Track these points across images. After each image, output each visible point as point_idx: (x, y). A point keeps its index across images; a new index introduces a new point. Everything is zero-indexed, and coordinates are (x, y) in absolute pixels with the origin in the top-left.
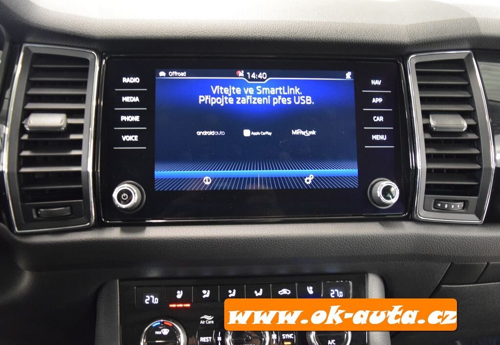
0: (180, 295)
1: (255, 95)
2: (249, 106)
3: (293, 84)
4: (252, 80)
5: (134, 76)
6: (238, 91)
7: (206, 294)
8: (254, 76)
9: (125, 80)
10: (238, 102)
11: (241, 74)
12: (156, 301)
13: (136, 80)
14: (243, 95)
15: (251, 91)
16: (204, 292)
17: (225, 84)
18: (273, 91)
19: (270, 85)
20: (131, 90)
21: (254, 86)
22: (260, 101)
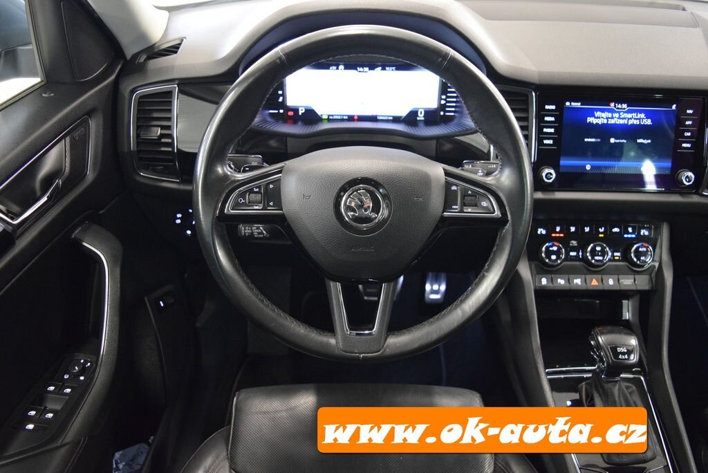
0: (558, 229)
1: (619, 118)
2: (615, 124)
3: (641, 112)
4: (618, 108)
5: (552, 105)
6: (610, 115)
7: (573, 229)
8: (620, 106)
9: (547, 107)
10: (609, 122)
11: (612, 104)
12: (544, 232)
13: (553, 107)
14: (612, 118)
15: (617, 115)
16: (571, 228)
17: (603, 111)
18: (630, 116)
19: (628, 112)
20: (550, 113)
21: (619, 112)
22: (622, 122)
